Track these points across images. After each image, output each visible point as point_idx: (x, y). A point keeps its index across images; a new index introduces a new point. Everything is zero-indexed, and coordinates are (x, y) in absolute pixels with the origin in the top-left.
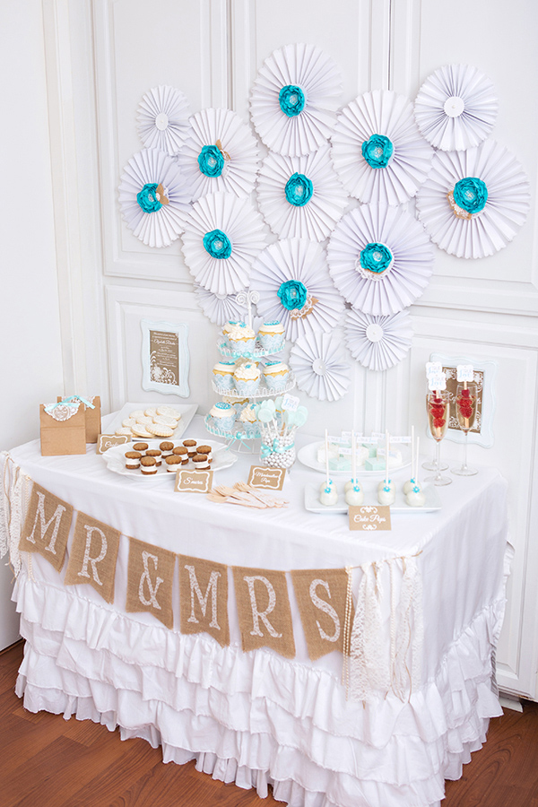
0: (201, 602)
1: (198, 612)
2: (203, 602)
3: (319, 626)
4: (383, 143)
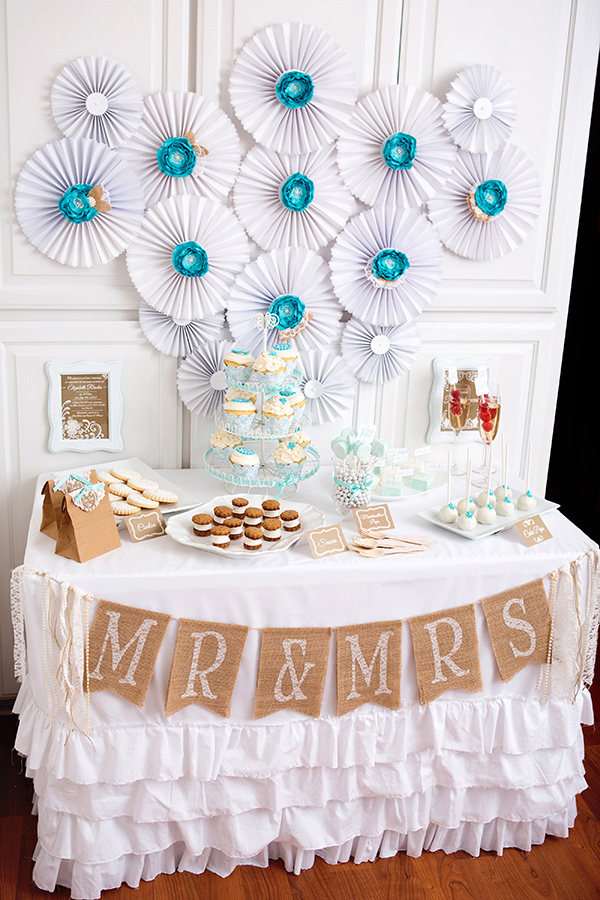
0: (365, 672)
1: (360, 683)
2: (367, 671)
3: (512, 645)
4: (407, 143)
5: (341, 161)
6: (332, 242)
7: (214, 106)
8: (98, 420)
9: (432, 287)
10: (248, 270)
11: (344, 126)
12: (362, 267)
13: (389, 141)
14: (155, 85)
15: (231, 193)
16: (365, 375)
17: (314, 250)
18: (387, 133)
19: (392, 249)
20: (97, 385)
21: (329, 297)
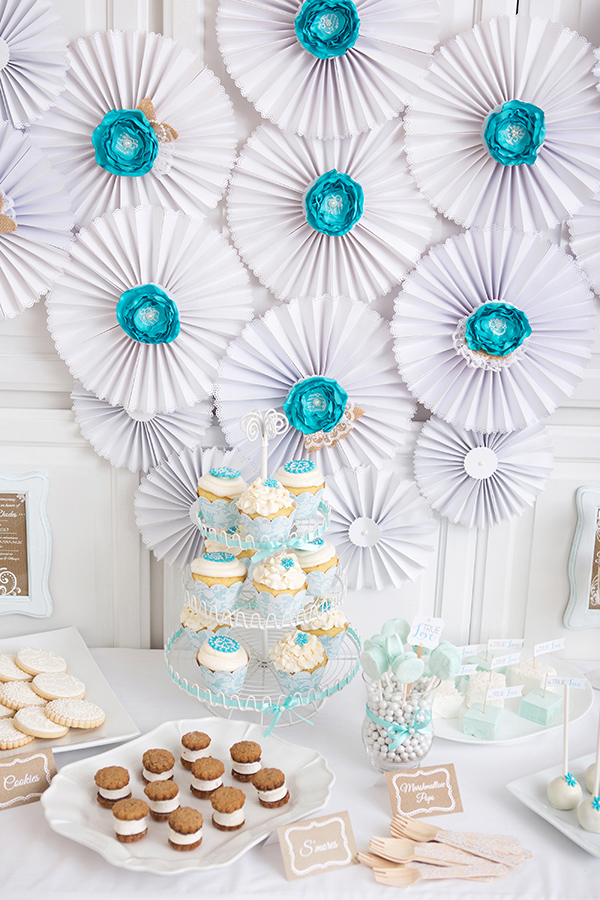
4: (528, 118)
5: (414, 150)
6: (397, 289)
7: (190, 56)
8: (10, 565)
9: (576, 369)
10: (250, 335)
11: (416, 90)
12: (449, 332)
13: (494, 115)
14: (92, 21)
15: (223, 204)
16: (457, 512)
17: (365, 300)
18: (493, 100)
19: (502, 301)
20: (8, 510)
21: (393, 380)
